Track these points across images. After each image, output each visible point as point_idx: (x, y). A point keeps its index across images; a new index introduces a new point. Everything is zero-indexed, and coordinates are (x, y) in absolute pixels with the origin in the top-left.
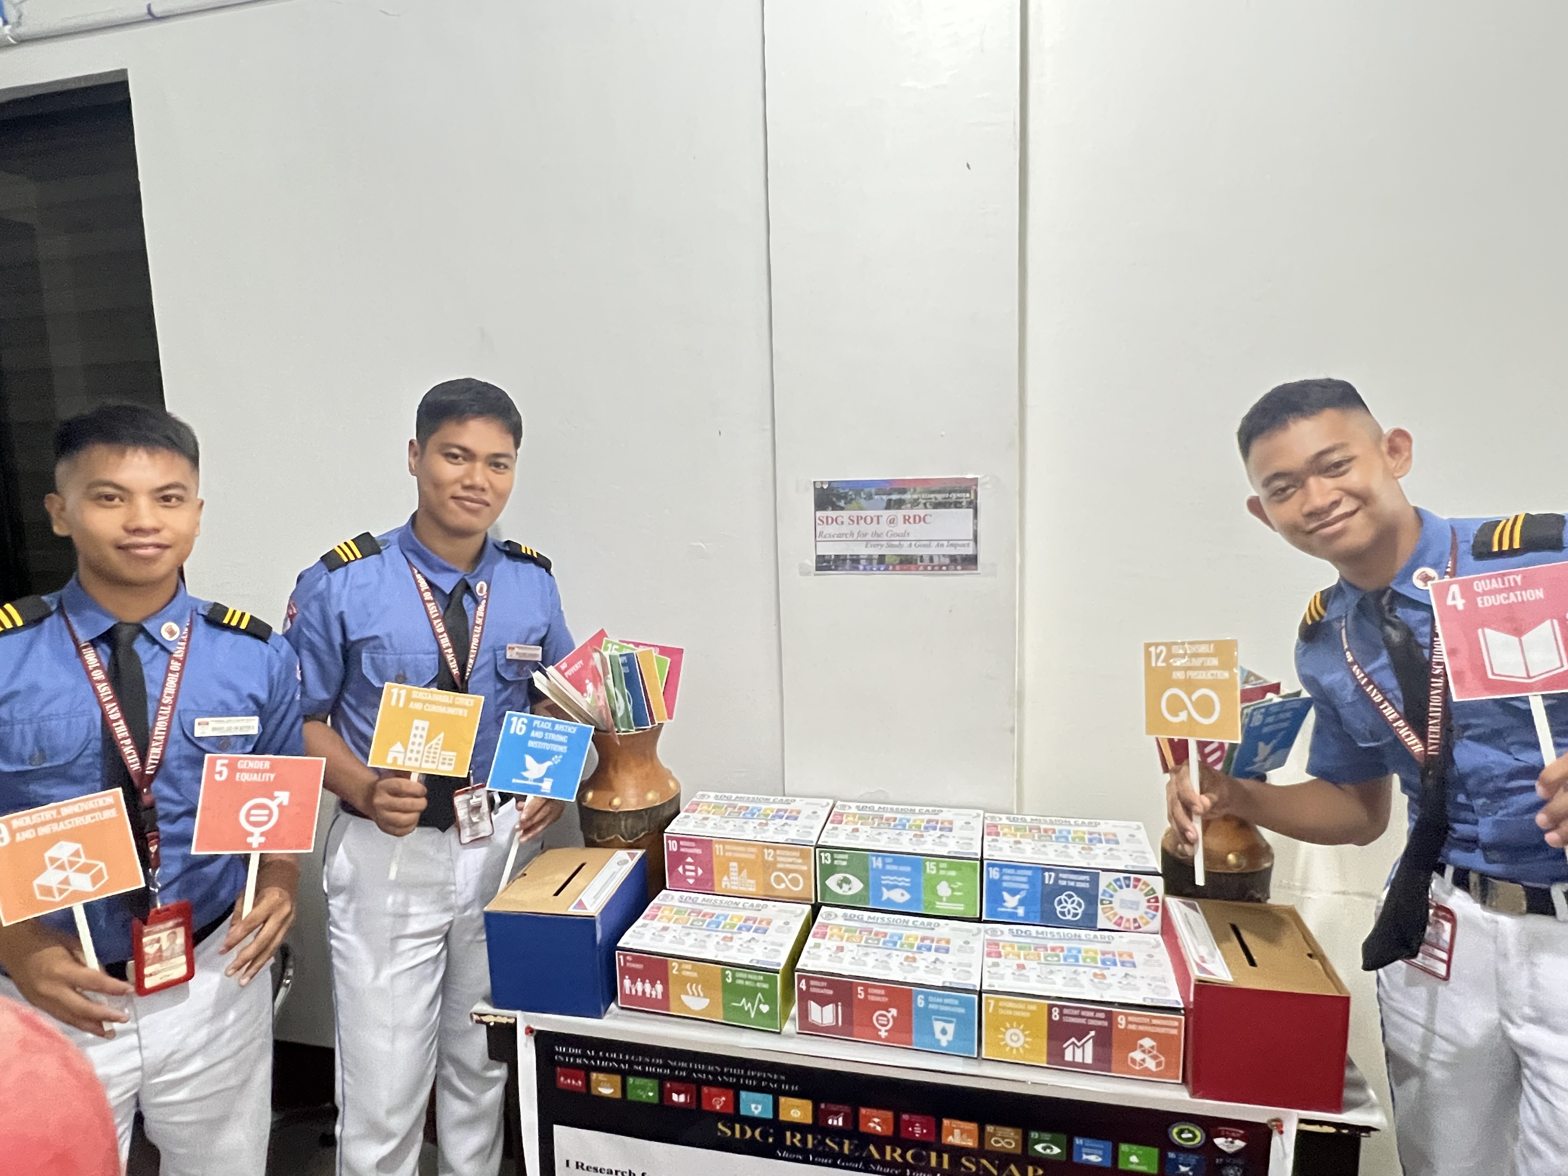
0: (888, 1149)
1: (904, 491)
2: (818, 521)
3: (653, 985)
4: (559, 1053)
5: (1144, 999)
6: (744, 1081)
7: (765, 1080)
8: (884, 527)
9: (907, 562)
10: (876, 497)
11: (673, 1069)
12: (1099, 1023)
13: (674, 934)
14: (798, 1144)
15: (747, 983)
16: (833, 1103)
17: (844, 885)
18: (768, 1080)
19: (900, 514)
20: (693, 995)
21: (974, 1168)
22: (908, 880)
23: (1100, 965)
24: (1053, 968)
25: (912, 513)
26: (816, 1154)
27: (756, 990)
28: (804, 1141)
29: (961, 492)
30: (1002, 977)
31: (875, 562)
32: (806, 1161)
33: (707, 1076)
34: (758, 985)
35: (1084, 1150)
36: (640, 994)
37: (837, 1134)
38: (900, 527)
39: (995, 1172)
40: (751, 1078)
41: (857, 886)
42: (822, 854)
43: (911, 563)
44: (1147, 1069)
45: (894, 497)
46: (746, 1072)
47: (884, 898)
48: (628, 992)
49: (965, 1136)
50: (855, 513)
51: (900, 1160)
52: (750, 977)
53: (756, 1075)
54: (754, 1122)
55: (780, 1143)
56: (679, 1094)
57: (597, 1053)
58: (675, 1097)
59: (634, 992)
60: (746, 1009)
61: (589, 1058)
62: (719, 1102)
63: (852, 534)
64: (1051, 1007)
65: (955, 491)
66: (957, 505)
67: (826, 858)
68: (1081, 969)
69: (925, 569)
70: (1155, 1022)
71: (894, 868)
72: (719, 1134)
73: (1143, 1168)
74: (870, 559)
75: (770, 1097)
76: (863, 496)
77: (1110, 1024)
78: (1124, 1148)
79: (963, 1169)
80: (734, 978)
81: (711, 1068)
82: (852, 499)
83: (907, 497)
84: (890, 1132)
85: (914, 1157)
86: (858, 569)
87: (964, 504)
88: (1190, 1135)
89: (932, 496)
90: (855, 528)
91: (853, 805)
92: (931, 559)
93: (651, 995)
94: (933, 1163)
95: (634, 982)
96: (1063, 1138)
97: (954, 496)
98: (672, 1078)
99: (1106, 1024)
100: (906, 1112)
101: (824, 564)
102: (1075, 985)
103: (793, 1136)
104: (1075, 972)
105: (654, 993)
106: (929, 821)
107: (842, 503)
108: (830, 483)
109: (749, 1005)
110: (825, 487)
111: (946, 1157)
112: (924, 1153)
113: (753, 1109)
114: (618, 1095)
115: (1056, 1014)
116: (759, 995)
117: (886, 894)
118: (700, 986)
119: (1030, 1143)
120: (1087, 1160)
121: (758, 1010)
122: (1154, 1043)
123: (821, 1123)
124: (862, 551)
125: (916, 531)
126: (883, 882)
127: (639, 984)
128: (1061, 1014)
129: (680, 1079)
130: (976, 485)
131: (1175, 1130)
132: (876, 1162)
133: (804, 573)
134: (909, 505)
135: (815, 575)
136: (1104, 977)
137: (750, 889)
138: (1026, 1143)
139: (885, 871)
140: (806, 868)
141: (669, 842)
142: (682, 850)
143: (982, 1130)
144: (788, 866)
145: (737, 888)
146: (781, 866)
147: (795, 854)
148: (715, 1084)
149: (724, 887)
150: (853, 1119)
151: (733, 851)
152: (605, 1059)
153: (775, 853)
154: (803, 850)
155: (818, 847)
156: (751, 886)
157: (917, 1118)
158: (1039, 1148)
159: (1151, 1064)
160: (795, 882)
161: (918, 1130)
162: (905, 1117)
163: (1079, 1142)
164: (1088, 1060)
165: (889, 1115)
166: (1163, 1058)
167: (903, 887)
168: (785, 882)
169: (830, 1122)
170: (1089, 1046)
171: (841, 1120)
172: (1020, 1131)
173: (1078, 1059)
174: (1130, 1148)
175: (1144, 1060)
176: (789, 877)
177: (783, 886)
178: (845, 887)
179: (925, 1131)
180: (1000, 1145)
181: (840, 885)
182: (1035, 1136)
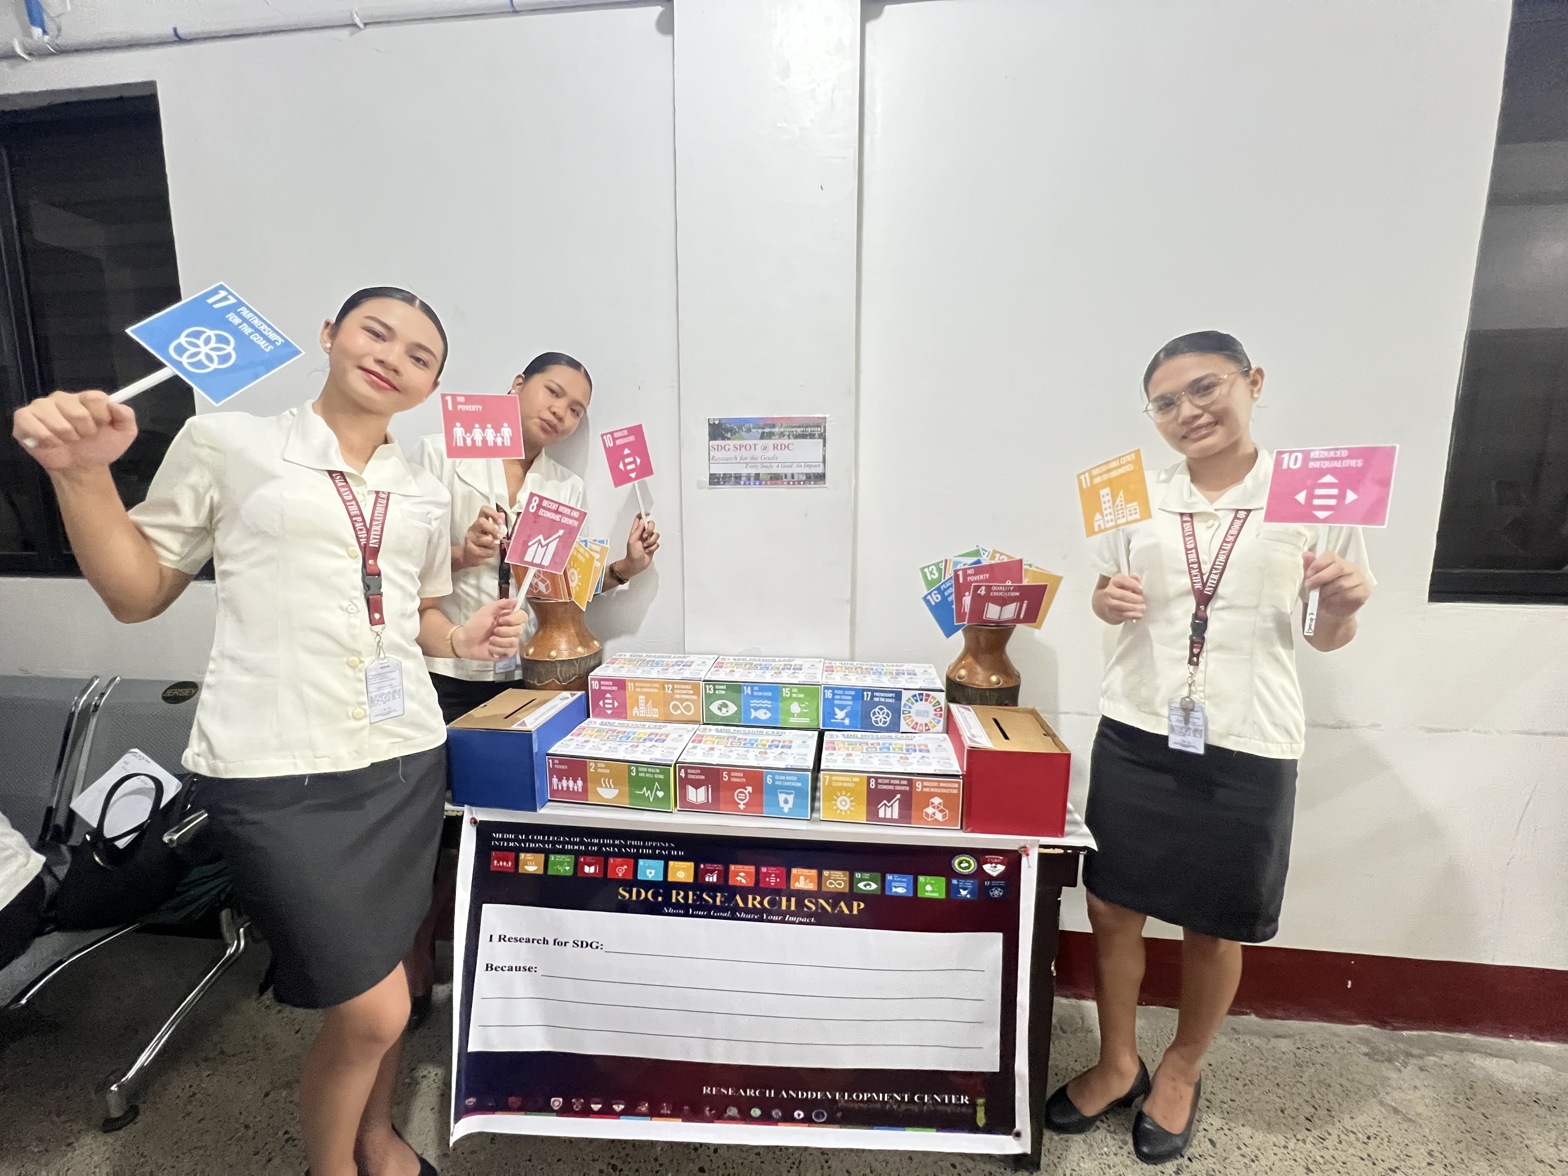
0: (750, 897)
1: (774, 426)
2: (711, 448)
3: (575, 782)
4: (495, 839)
5: (935, 770)
6: (643, 851)
7: (658, 848)
8: (759, 453)
9: (775, 479)
10: (753, 430)
11: (587, 845)
12: (903, 788)
13: (594, 744)
14: (682, 902)
15: (647, 775)
16: (709, 862)
17: (723, 709)
18: (661, 848)
19: (770, 443)
20: (606, 787)
21: (814, 908)
22: (770, 702)
23: (905, 752)
24: (872, 755)
25: (779, 442)
26: (695, 908)
27: (654, 780)
28: (686, 898)
29: (814, 427)
30: (835, 761)
31: (752, 479)
32: (687, 915)
33: (614, 849)
34: (656, 776)
35: (893, 884)
36: (565, 788)
37: (712, 889)
38: (771, 453)
39: (830, 910)
40: (648, 847)
41: (732, 709)
42: (707, 686)
43: (778, 479)
44: (936, 820)
45: (767, 430)
46: (644, 843)
47: (752, 717)
48: (555, 787)
49: (808, 881)
50: (738, 442)
51: (759, 907)
52: (650, 770)
53: (651, 845)
54: (647, 885)
55: (668, 902)
56: (590, 866)
57: (527, 836)
58: (587, 869)
59: (560, 787)
60: (647, 795)
61: (520, 841)
62: (621, 871)
63: (736, 458)
64: (869, 778)
65: (810, 427)
66: (812, 436)
67: (710, 689)
68: (891, 755)
69: (788, 483)
70: (942, 785)
71: (761, 694)
72: (620, 898)
73: (935, 895)
74: (748, 477)
75: (662, 862)
76: (744, 430)
77: (911, 788)
78: (921, 879)
79: (806, 910)
80: (637, 772)
81: (617, 842)
82: (736, 432)
83: (776, 430)
84: (752, 883)
85: (769, 902)
86: (739, 484)
87: (816, 436)
88: (967, 864)
89: (794, 429)
90: (738, 454)
91: (732, 658)
92: (793, 477)
93: (574, 789)
94: (784, 908)
95: (560, 780)
96: (878, 875)
97: (809, 429)
98: (586, 853)
99: (908, 788)
100: (764, 866)
101: (715, 480)
102: (887, 764)
103: (678, 894)
104: (887, 756)
105: (576, 787)
106: (785, 665)
107: (729, 435)
108: (720, 419)
109: (649, 792)
110: (717, 422)
111: (793, 900)
112: (778, 899)
113: (648, 874)
114: (541, 872)
115: (873, 782)
116: (657, 784)
117: (754, 714)
118: (611, 780)
119: (855, 883)
120: (895, 892)
121: (657, 796)
122: (941, 801)
123: (700, 881)
124: (744, 470)
125: (783, 455)
126: (752, 705)
127: (564, 781)
128: (877, 783)
129: (592, 853)
130: (825, 422)
131: (957, 861)
132: (741, 911)
133: (700, 487)
134: (777, 437)
135: (709, 488)
136: (907, 758)
137: (654, 716)
138: (852, 882)
139: (753, 697)
140: (695, 697)
141: (593, 682)
142: (603, 688)
143: (820, 875)
144: (683, 696)
145: (644, 715)
146: (677, 696)
147: (687, 687)
148: (620, 855)
149: (634, 715)
150: (725, 875)
151: (641, 687)
152: (533, 841)
153: (673, 687)
154: (694, 684)
155: (704, 681)
156: (655, 713)
157: (772, 869)
158: (861, 885)
159: (939, 816)
160: (687, 708)
161: (773, 880)
162: (764, 870)
163: (889, 877)
164: (896, 816)
165: (752, 869)
166: (947, 811)
167: (766, 708)
168: (680, 709)
169: (707, 879)
170: (896, 806)
171: (715, 876)
172: (847, 873)
173: (888, 816)
174: (925, 879)
175: (934, 814)
176: (684, 705)
177: (679, 712)
178: (724, 710)
179: (778, 880)
180: (833, 886)
181: (720, 709)
182: (858, 875)
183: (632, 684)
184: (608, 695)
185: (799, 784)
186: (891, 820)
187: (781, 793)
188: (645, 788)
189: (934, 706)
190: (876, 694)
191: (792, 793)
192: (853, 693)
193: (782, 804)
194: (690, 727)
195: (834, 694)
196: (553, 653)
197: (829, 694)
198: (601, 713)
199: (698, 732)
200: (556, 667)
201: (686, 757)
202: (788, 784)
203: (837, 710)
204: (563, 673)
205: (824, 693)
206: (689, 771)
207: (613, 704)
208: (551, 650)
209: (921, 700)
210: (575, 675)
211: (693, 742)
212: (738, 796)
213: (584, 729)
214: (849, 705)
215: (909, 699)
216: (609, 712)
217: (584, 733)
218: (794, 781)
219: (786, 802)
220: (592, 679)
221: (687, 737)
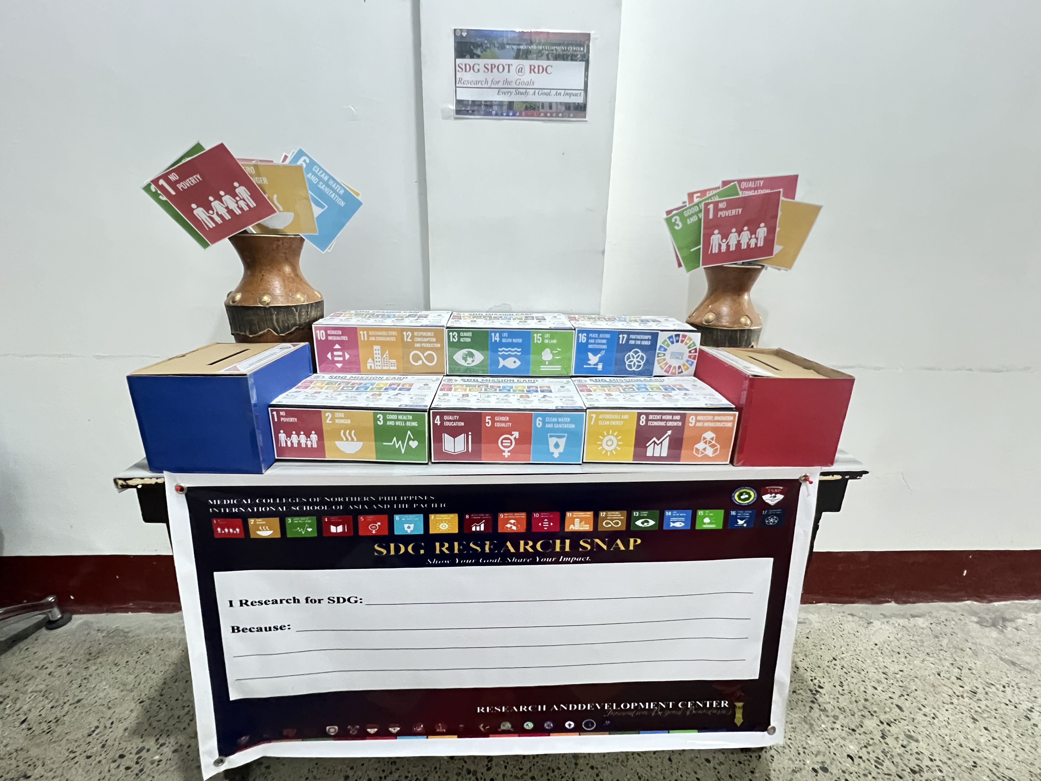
0: (522, 542)
3: (308, 436)
4: (213, 506)
6: (397, 506)
7: (416, 502)
11: (330, 505)
12: (675, 424)
13: (327, 395)
14: (447, 552)
15: (398, 423)
17: (468, 358)
18: (419, 502)
20: (347, 440)
21: (589, 547)
22: (520, 350)
23: (664, 391)
26: (461, 556)
27: (405, 429)
28: (451, 548)
32: (453, 564)
33: (363, 506)
34: (408, 424)
35: (672, 519)
36: (296, 445)
37: (480, 537)
39: (605, 547)
40: (404, 502)
41: (479, 358)
42: (451, 334)
43: (532, 109)
44: (707, 456)
46: (399, 498)
47: (500, 366)
48: (284, 445)
49: (583, 523)
51: (531, 550)
52: (400, 417)
53: (408, 499)
54: (406, 539)
55: (431, 553)
56: (336, 525)
57: (253, 500)
58: (333, 529)
59: (289, 444)
60: (397, 446)
61: (246, 506)
62: (374, 528)
64: (639, 415)
67: (453, 337)
68: (652, 393)
70: (717, 418)
71: (510, 340)
72: (376, 554)
73: (713, 527)
75: (422, 516)
77: (684, 424)
78: (700, 513)
79: (580, 550)
80: (385, 419)
81: (366, 499)
84: (523, 529)
85: (542, 546)
88: (747, 496)
93: (306, 445)
94: (558, 549)
95: (289, 435)
96: (656, 512)
98: (330, 513)
99: (680, 424)
100: (536, 512)
103: (442, 546)
104: (648, 395)
105: (309, 443)
109: (400, 442)
111: (568, 542)
112: (551, 541)
113: (406, 529)
114: (278, 536)
115: (643, 419)
117: (502, 363)
118: (353, 432)
119: (632, 521)
120: (673, 526)
121: (408, 446)
122: (713, 435)
123: (465, 531)
126: (500, 353)
127: (294, 437)
128: (646, 420)
129: (337, 513)
131: (737, 494)
132: (511, 555)
136: (668, 396)
137: (391, 368)
138: (629, 520)
139: (501, 344)
140: (439, 345)
141: (318, 332)
142: (330, 338)
143: (596, 516)
144: (424, 345)
145: (380, 368)
146: (418, 345)
147: (429, 334)
148: (371, 512)
149: (369, 368)
150: (493, 523)
151: (375, 336)
152: (262, 505)
153: (413, 334)
154: (436, 330)
155: (447, 328)
156: (393, 365)
157: (544, 515)
158: (639, 523)
159: (710, 452)
160: (430, 358)
161: (546, 524)
162: (536, 515)
163: (668, 513)
164: (664, 454)
165: (523, 515)
166: (718, 446)
167: (515, 356)
168: (421, 359)
169: (474, 529)
170: (666, 443)
171: (482, 526)
172: (625, 512)
173: (657, 454)
174: (704, 513)
175: (705, 449)
176: (425, 354)
177: (420, 362)
178: (469, 360)
179: (552, 524)
180: (610, 525)
181: (465, 359)
182: (636, 514)
183: (365, 332)
184: (337, 346)
185: (573, 426)
186: (660, 458)
187: (551, 436)
188: (395, 439)
189: (689, 348)
190: (632, 336)
191: (564, 436)
192: (608, 336)
193: (552, 449)
194: (434, 377)
195: (588, 338)
196: (266, 298)
197: (583, 338)
198: (330, 367)
199: (443, 382)
200: (271, 314)
201: (439, 403)
202: (560, 426)
203: (590, 355)
204: (281, 322)
205: (578, 337)
206: (446, 418)
207: (343, 356)
208: (264, 294)
209: (677, 341)
210: (295, 325)
211: (441, 390)
212: (502, 443)
213: (311, 382)
214: (603, 349)
215: (665, 341)
216: (339, 365)
217: (312, 385)
218: (566, 423)
219: (557, 445)
220: (316, 328)
221: (435, 386)
